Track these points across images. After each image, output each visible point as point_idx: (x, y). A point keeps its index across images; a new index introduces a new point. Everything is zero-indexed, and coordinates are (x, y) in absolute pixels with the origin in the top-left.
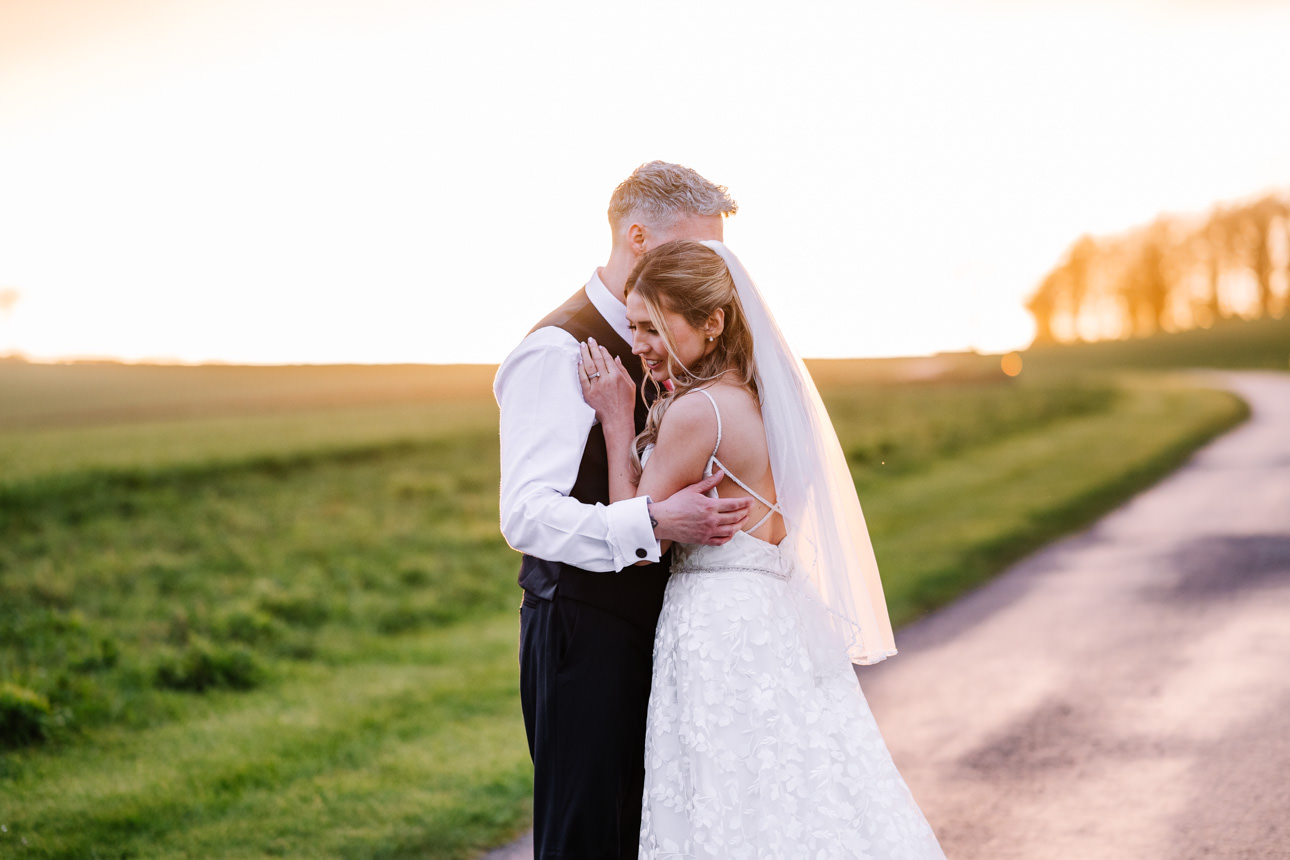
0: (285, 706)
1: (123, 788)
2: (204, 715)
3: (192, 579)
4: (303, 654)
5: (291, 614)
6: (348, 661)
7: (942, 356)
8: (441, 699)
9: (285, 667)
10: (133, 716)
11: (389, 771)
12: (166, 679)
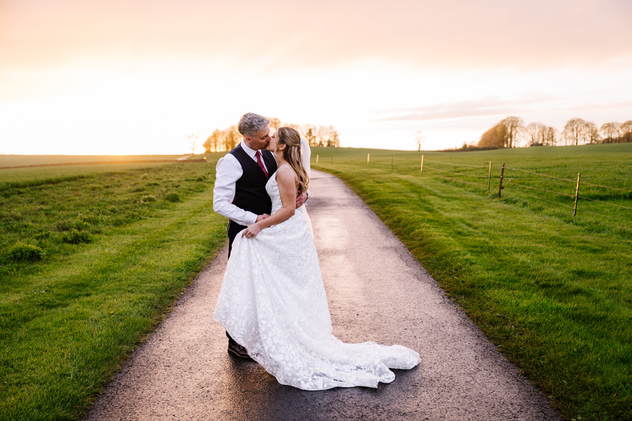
0: (103, 248)
1: (74, 273)
2: (83, 251)
3: (54, 212)
4: (99, 233)
5: (89, 221)
6: (110, 234)
7: (185, 155)
8: (144, 244)
9: (96, 236)
10: (62, 252)
11: (144, 265)
12: (65, 240)
